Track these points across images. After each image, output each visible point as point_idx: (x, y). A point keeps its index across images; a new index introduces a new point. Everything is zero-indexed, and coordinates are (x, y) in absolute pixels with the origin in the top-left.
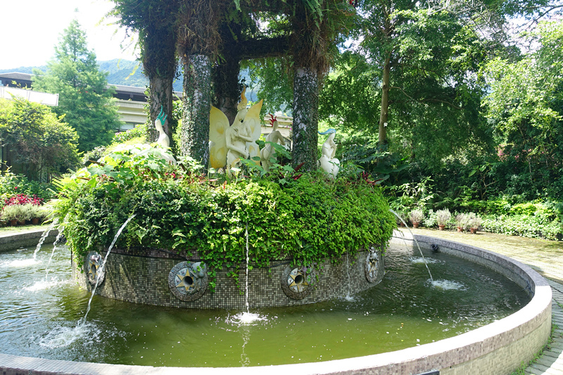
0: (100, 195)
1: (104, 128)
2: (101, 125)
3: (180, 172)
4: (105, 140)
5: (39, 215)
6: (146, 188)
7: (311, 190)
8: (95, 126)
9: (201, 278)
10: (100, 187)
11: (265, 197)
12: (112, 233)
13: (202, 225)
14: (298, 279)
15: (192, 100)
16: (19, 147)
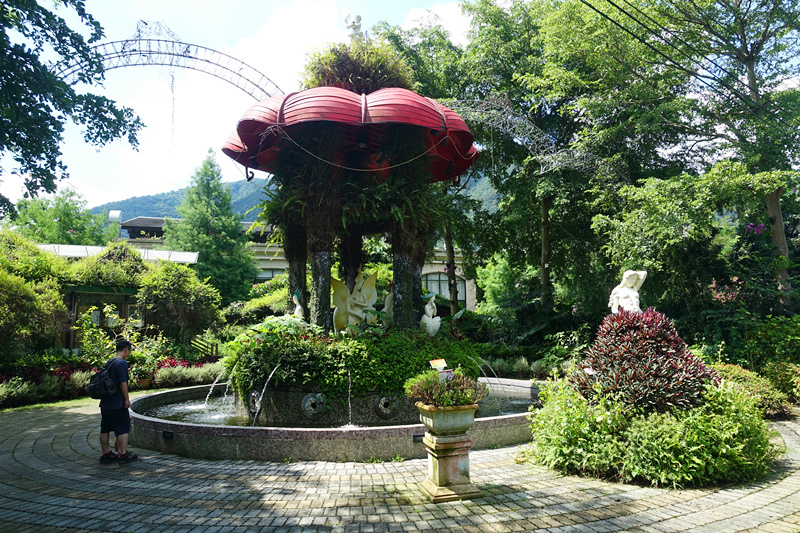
0: (258, 352)
1: (239, 278)
2: (236, 275)
3: (310, 334)
4: (241, 293)
5: (187, 377)
6: (287, 346)
7: (394, 344)
8: (230, 277)
9: (322, 403)
10: (259, 347)
11: (361, 350)
12: (266, 376)
13: (322, 368)
14: (386, 405)
15: (317, 284)
16: (168, 311)
